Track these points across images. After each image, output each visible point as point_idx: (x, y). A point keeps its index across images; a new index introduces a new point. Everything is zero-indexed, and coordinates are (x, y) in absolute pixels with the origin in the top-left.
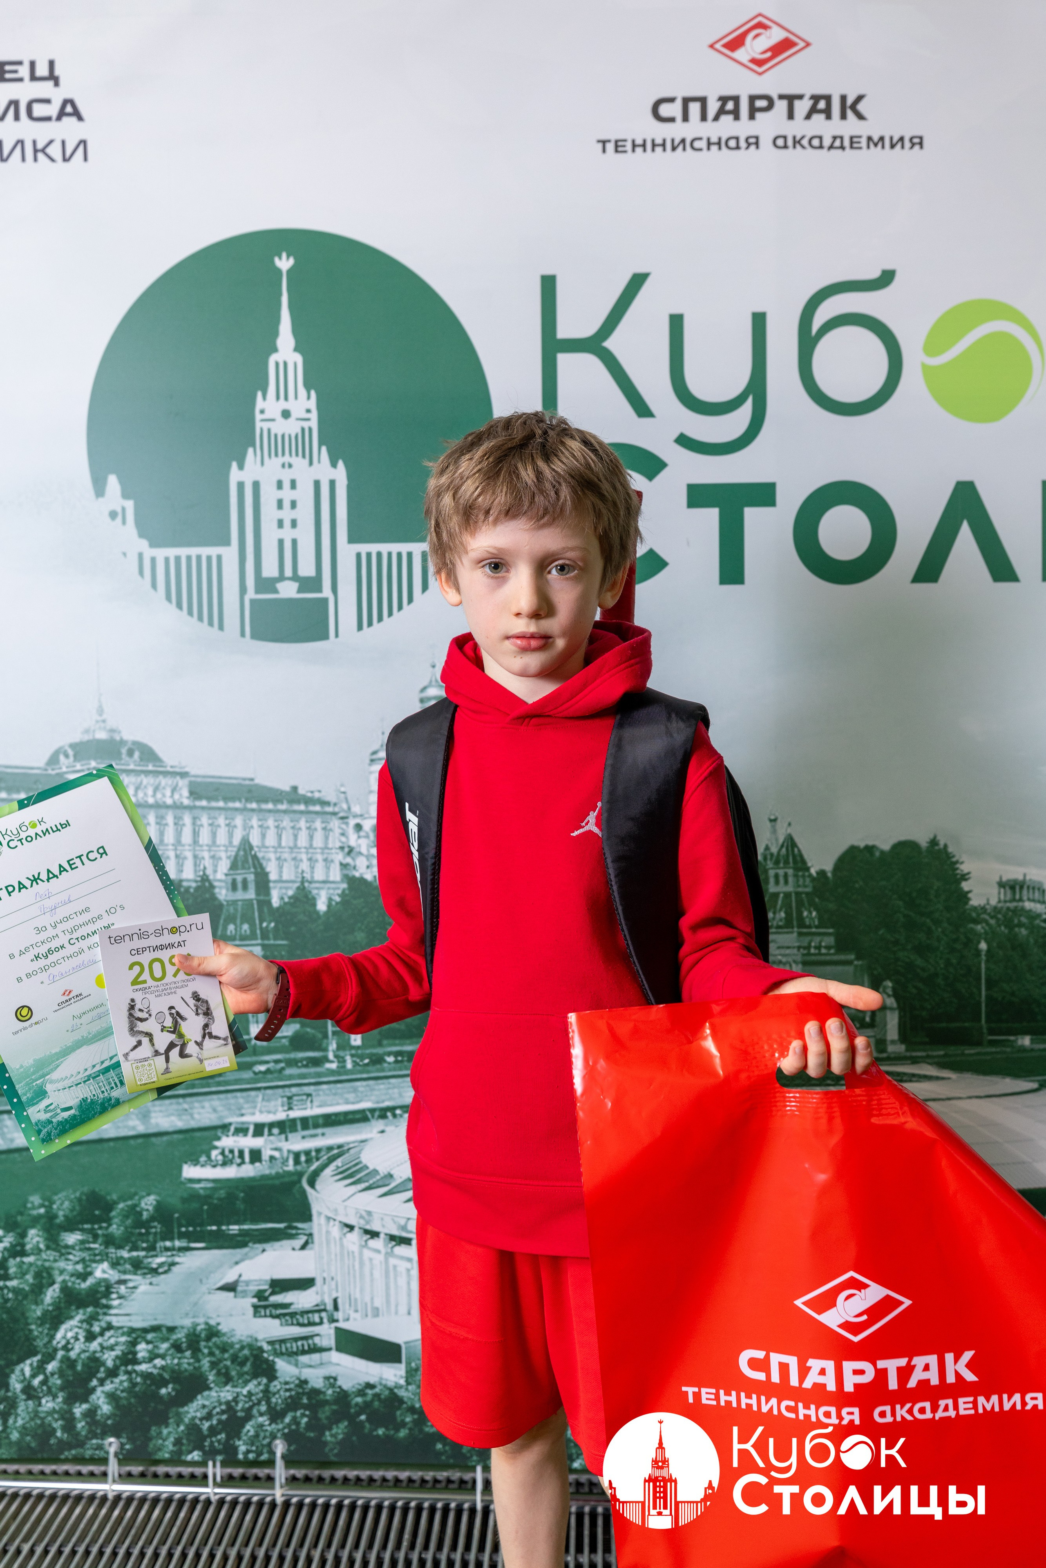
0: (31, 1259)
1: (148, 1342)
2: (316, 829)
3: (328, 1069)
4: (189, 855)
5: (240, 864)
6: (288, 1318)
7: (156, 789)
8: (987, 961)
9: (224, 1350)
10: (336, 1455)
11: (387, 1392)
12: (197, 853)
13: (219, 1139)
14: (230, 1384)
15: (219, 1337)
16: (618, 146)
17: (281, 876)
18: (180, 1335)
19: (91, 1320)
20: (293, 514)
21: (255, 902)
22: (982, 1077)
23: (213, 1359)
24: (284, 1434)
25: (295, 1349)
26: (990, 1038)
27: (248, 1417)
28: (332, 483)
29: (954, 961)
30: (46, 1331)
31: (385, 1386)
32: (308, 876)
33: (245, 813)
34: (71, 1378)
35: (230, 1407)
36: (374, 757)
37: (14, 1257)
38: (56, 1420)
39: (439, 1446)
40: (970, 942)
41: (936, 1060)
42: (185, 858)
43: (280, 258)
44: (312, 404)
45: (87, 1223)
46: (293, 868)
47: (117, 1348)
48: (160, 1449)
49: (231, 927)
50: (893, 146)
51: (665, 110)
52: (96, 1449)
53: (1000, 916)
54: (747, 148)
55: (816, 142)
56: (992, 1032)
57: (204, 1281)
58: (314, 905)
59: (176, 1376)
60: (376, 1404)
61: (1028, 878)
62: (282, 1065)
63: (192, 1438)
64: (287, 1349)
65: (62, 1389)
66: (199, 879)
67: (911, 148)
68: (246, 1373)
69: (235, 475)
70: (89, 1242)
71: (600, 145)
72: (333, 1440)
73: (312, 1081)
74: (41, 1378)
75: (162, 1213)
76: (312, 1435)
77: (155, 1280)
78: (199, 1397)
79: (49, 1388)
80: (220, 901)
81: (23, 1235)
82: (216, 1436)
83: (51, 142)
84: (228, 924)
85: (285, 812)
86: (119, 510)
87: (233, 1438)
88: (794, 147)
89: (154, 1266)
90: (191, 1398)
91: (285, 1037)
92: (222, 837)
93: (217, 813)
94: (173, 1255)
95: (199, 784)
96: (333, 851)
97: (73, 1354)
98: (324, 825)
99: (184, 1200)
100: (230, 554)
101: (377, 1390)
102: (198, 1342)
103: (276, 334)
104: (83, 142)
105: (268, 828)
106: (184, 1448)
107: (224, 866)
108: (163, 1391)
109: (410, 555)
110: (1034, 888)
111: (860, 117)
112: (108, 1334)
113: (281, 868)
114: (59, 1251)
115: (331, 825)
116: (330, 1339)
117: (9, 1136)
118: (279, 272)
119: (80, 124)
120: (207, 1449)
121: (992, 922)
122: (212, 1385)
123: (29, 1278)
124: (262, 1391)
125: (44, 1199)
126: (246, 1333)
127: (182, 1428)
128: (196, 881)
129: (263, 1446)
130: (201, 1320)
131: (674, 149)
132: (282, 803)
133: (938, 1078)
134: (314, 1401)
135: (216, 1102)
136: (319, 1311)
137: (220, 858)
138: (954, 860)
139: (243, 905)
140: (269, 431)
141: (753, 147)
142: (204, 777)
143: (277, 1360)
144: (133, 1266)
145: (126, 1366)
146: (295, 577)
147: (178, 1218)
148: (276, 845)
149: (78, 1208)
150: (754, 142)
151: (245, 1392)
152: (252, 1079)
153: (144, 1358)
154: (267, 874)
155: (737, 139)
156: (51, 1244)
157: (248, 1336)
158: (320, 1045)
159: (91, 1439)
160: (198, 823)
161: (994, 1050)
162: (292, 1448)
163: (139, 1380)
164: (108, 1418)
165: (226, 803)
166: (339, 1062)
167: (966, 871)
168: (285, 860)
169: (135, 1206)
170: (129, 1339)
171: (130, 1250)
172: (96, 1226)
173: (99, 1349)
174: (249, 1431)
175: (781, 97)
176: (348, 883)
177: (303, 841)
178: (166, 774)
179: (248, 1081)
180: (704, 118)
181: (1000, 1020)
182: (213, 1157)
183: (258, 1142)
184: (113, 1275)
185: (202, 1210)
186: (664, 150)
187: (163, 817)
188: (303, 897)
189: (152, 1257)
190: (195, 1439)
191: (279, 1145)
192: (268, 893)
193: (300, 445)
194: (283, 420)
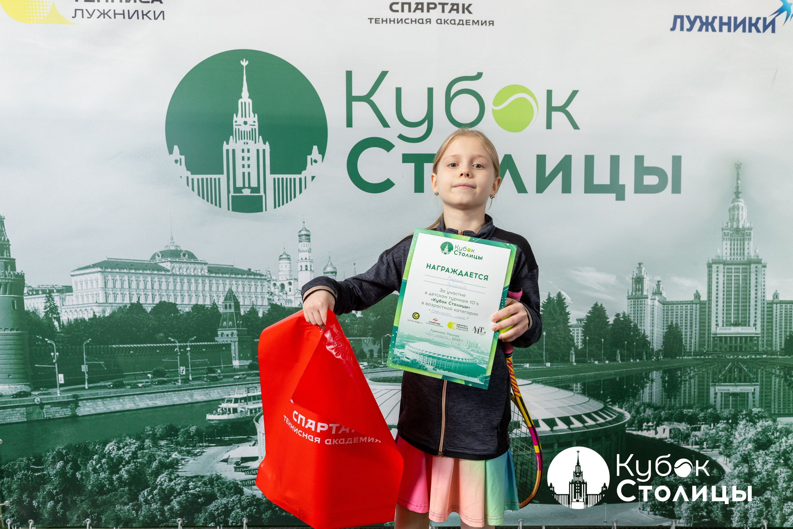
0: (147, 451)
1: (193, 482)
2: (258, 285)
4: (208, 295)
5: (228, 298)
6: (248, 472)
7: (195, 269)
9: (223, 484)
10: (267, 523)
12: (211, 294)
13: (221, 404)
14: (226, 497)
15: (221, 479)
16: (376, 21)
17: (244, 303)
18: (206, 479)
20: (249, 162)
21: (234, 313)
23: (219, 488)
24: (246, 515)
25: (251, 483)
27: (233, 509)
28: (264, 151)
30: (153, 478)
32: (255, 303)
33: (230, 279)
34: (163, 496)
35: (226, 506)
36: (281, 257)
37: (140, 451)
38: (157, 512)
42: (206, 296)
43: (243, 61)
44: (256, 119)
45: (168, 437)
46: (249, 300)
47: (181, 484)
48: (198, 522)
49: (225, 323)
50: (482, 24)
51: (395, 7)
52: (173, 523)
54: (426, 23)
55: (453, 22)
56: (515, 362)
57: (215, 458)
58: (258, 314)
59: (205, 494)
62: (245, 376)
64: (247, 483)
65: (159, 500)
67: (489, 25)
68: (232, 493)
69: (225, 147)
70: (170, 444)
71: (370, 20)
72: (266, 517)
73: (257, 382)
74: (151, 496)
75: (198, 433)
76: (257, 515)
77: (195, 458)
78: (214, 502)
79: (155, 500)
80: (220, 313)
81: (144, 442)
82: (220, 517)
83: (149, 11)
85: (246, 278)
86: (179, 160)
87: (227, 517)
88: (444, 24)
89: (195, 453)
90: (211, 503)
91: (246, 365)
92: (221, 288)
93: (219, 279)
94: (203, 449)
95: (212, 267)
96: (265, 294)
97: (164, 487)
98: (261, 284)
99: (207, 428)
100: (223, 178)
102: (213, 482)
103: (242, 92)
104: (163, 12)
105: (239, 284)
106: (208, 521)
107: (222, 299)
108: (200, 500)
109: (295, 179)
111: (470, 12)
112: (177, 479)
113: (244, 300)
114: (158, 448)
115: (264, 284)
117: (137, 404)
118: (243, 66)
119: (162, 4)
120: (217, 521)
122: (219, 498)
123: (146, 458)
124: (238, 499)
125: (151, 428)
126: (231, 478)
128: (211, 305)
129: (239, 520)
130: (214, 473)
131: (398, 23)
132: (245, 275)
134: (258, 503)
135: (219, 390)
139: (229, 314)
140: (239, 129)
141: (429, 23)
142: (214, 265)
143: (244, 487)
144: (187, 453)
145: (185, 491)
146: (249, 187)
147: (205, 435)
148: (242, 291)
149: (165, 431)
150: (429, 21)
151: (231, 500)
153: (192, 488)
154: (239, 302)
155: (422, 19)
156: (154, 445)
159: (171, 519)
160: (212, 282)
162: (250, 520)
163: (190, 496)
164: (178, 511)
165: (222, 275)
168: (246, 297)
169: (188, 430)
170: (186, 481)
171: (186, 447)
172: (172, 438)
173: (174, 484)
174: (233, 515)
175: (440, 4)
176: (271, 306)
177: (253, 290)
178: (198, 263)
179: (232, 382)
180: (410, 11)
181: (519, 358)
182: (218, 411)
183: (236, 405)
184: (179, 457)
185: (214, 431)
186: (394, 23)
187: (197, 280)
188: (253, 311)
189: (194, 449)
190: (212, 518)
191: (244, 406)
192: (239, 310)
193: (251, 135)
194: (244, 125)
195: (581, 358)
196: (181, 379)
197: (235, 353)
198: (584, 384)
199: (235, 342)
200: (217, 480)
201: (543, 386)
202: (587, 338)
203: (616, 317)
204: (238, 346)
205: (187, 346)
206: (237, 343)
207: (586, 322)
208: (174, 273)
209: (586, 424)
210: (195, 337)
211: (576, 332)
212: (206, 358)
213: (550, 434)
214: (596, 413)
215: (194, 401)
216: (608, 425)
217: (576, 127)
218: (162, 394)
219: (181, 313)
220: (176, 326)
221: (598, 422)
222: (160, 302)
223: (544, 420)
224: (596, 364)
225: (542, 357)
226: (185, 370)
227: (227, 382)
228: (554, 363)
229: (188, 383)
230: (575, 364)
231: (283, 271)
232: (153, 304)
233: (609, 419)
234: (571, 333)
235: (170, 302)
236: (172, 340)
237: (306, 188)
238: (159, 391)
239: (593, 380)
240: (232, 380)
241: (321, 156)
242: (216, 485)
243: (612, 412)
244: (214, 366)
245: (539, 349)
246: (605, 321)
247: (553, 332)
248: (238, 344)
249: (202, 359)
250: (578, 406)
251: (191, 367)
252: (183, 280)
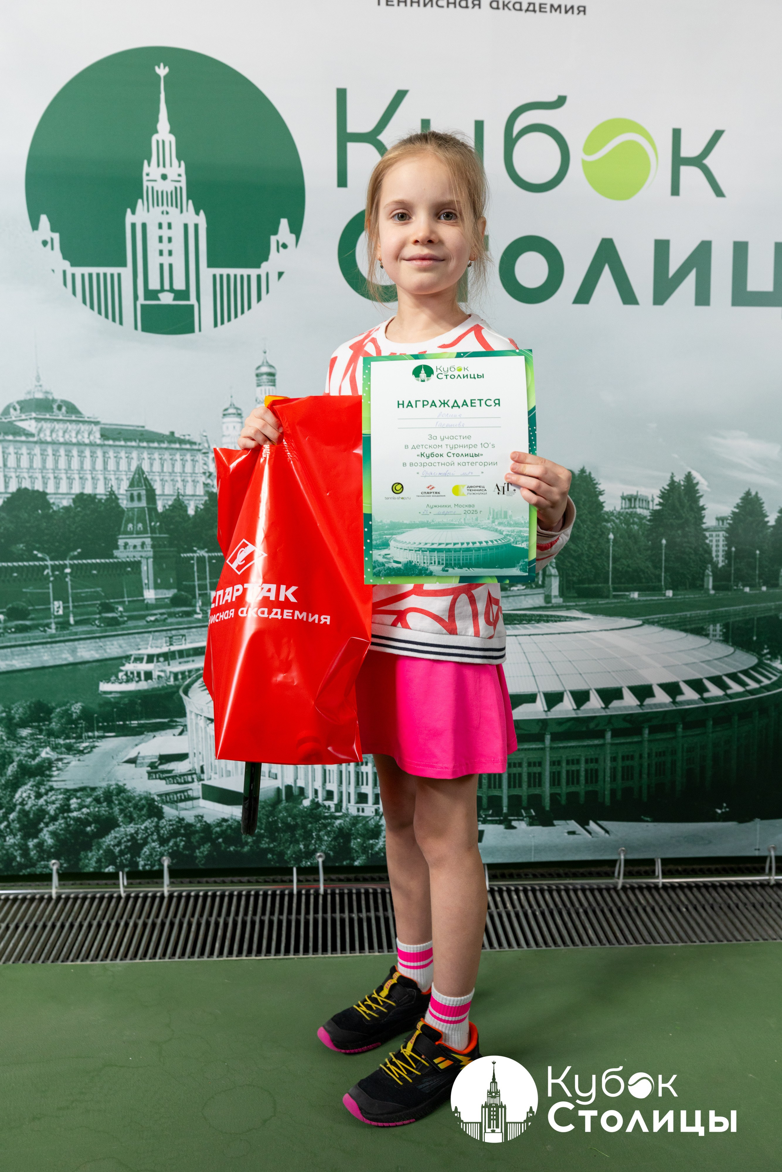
1: (77, 798)
2: (187, 461)
3: (196, 619)
4: (101, 477)
5: (136, 483)
6: (170, 779)
7: (78, 433)
8: (613, 546)
11: (236, 824)
12: (106, 476)
13: (124, 665)
14: (133, 823)
15: (125, 793)
16: (388, 2)
17: (163, 492)
18: (99, 793)
19: (38, 785)
20: (170, 247)
21: (146, 509)
22: (608, 618)
23: (122, 807)
24: (169, 853)
25: (175, 799)
26: (614, 593)
27: (145, 842)
28: (196, 226)
29: (594, 546)
30: (8, 793)
31: (235, 820)
32: (181, 492)
33: (139, 449)
34: (26, 823)
35: (133, 837)
36: (226, 412)
38: (16, 850)
39: (270, 856)
40: (603, 534)
41: (581, 607)
42: (98, 479)
43: (159, 67)
44: (182, 170)
45: (34, 722)
46: (172, 487)
47: (57, 802)
48: (87, 866)
49: (130, 526)
50: (566, 12)
52: (44, 868)
53: (622, 518)
54: (473, 7)
55: (517, 6)
56: (615, 590)
57: (115, 757)
58: (186, 511)
59: (97, 819)
60: (229, 831)
61: (639, 494)
62: (166, 616)
63: (108, 858)
64: (170, 799)
65: (20, 830)
66: (108, 493)
67: (578, 14)
68: (144, 815)
69: (129, 218)
70: (36, 734)
72: (201, 855)
73: (186, 626)
74: (5, 823)
75: (86, 714)
76: (187, 852)
77: (81, 758)
78: (112, 832)
79: (11, 830)
80: (122, 508)
82: (124, 856)
84: (128, 523)
85: (166, 449)
86: (49, 240)
87: (135, 857)
88: (504, 9)
89: (81, 749)
90: (107, 833)
91: (167, 598)
92: (123, 466)
93: (119, 449)
94: (94, 741)
95: (107, 429)
96: (199, 475)
97: (27, 808)
98: (192, 458)
99: (101, 706)
100: (126, 272)
101: (229, 823)
102: (111, 797)
103: (157, 121)
105: (154, 459)
106: (103, 864)
107: (125, 485)
108: (88, 829)
109: (249, 277)
110: (642, 500)
112: (50, 794)
113: (163, 486)
114: (16, 741)
115: (197, 458)
116: (198, 792)
118: (158, 76)
120: (118, 864)
121: (617, 521)
122: (121, 824)
124: (154, 826)
125: (5, 707)
126: (143, 790)
127: (101, 852)
128: (106, 495)
129: (155, 861)
130: (113, 782)
131: (425, 5)
132: (164, 443)
133: (582, 619)
134: (188, 831)
135: (121, 641)
136: (191, 774)
137: (122, 480)
138: (595, 482)
139: (138, 511)
140: (153, 188)
141: (477, 8)
142: (111, 425)
143: (163, 806)
144: (67, 749)
145: (63, 813)
146: (172, 290)
147: (97, 717)
148: (160, 471)
149: (28, 712)
150: (477, 4)
151: (143, 827)
152: (145, 625)
153: (75, 808)
154: (154, 490)
155: (466, 1)
156: (10, 736)
157: (144, 792)
158: (191, 602)
159: (40, 861)
160: (107, 455)
161: (616, 601)
162: (174, 861)
163: (72, 822)
164: (52, 847)
165: (126, 442)
166: (203, 614)
167: (602, 489)
168: (166, 481)
169: (68, 710)
170: (65, 796)
171: (64, 739)
172: (41, 724)
173: (44, 803)
174: (146, 852)
176: (209, 497)
177: (178, 468)
178: (84, 422)
179: (142, 627)
181: (620, 583)
182: (120, 677)
183: (150, 667)
184: (53, 755)
185: (113, 710)
186: (419, 6)
187: (82, 452)
188: (179, 506)
189: (79, 743)
190: (110, 857)
191: (164, 668)
192: (155, 503)
193: (174, 199)
194: (162, 181)
195: (723, 583)
196: (56, 623)
197: (148, 578)
198: (726, 626)
199: (147, 559)
200: (118, 794)
201: (661, 629)
202: (733, 549)
203: (779, 515)
204: (154, 565)
205: (65, 566)
206: (151, 561)
207: (731, 522)
208: (43, 439)
209: (729, 692)
210: (79, 550)
211: (714, 539)
212: (99, 587)
213: (671, 708)
214: (745, 672)
215: (78, 660)
216: (763, 692)
217: (719, 192)
218: (23, 648)
219: (55, 508)
220: (46, 531)
221: (748, 688)
222: (19, 490)
223: (663, 686)
224: (746, 593)
225: (660, 581)
226: (62, 608)
227: (135, 627)
228: (678, 590)
229: (68, 629)
230: (712, 592)
231: (229, 435)
232: (6, 493)
233: (766, 682)
234: (707, 541)
235: (36, 488)
236: (40, 555)
237: (268, 292)
238: (17, 643)
239: (741, 619)
240: (142, 623)
241: (293, 236)
242: (117, 802)
243: (771, 670)
244: (112, 601)
245: (655, 567)
246: (763, 521)
247: (678, 540)
248: (154, 562)
249: (91, 588)
250: (716, 662)
251: (73, 602)
252: (58, 451)
